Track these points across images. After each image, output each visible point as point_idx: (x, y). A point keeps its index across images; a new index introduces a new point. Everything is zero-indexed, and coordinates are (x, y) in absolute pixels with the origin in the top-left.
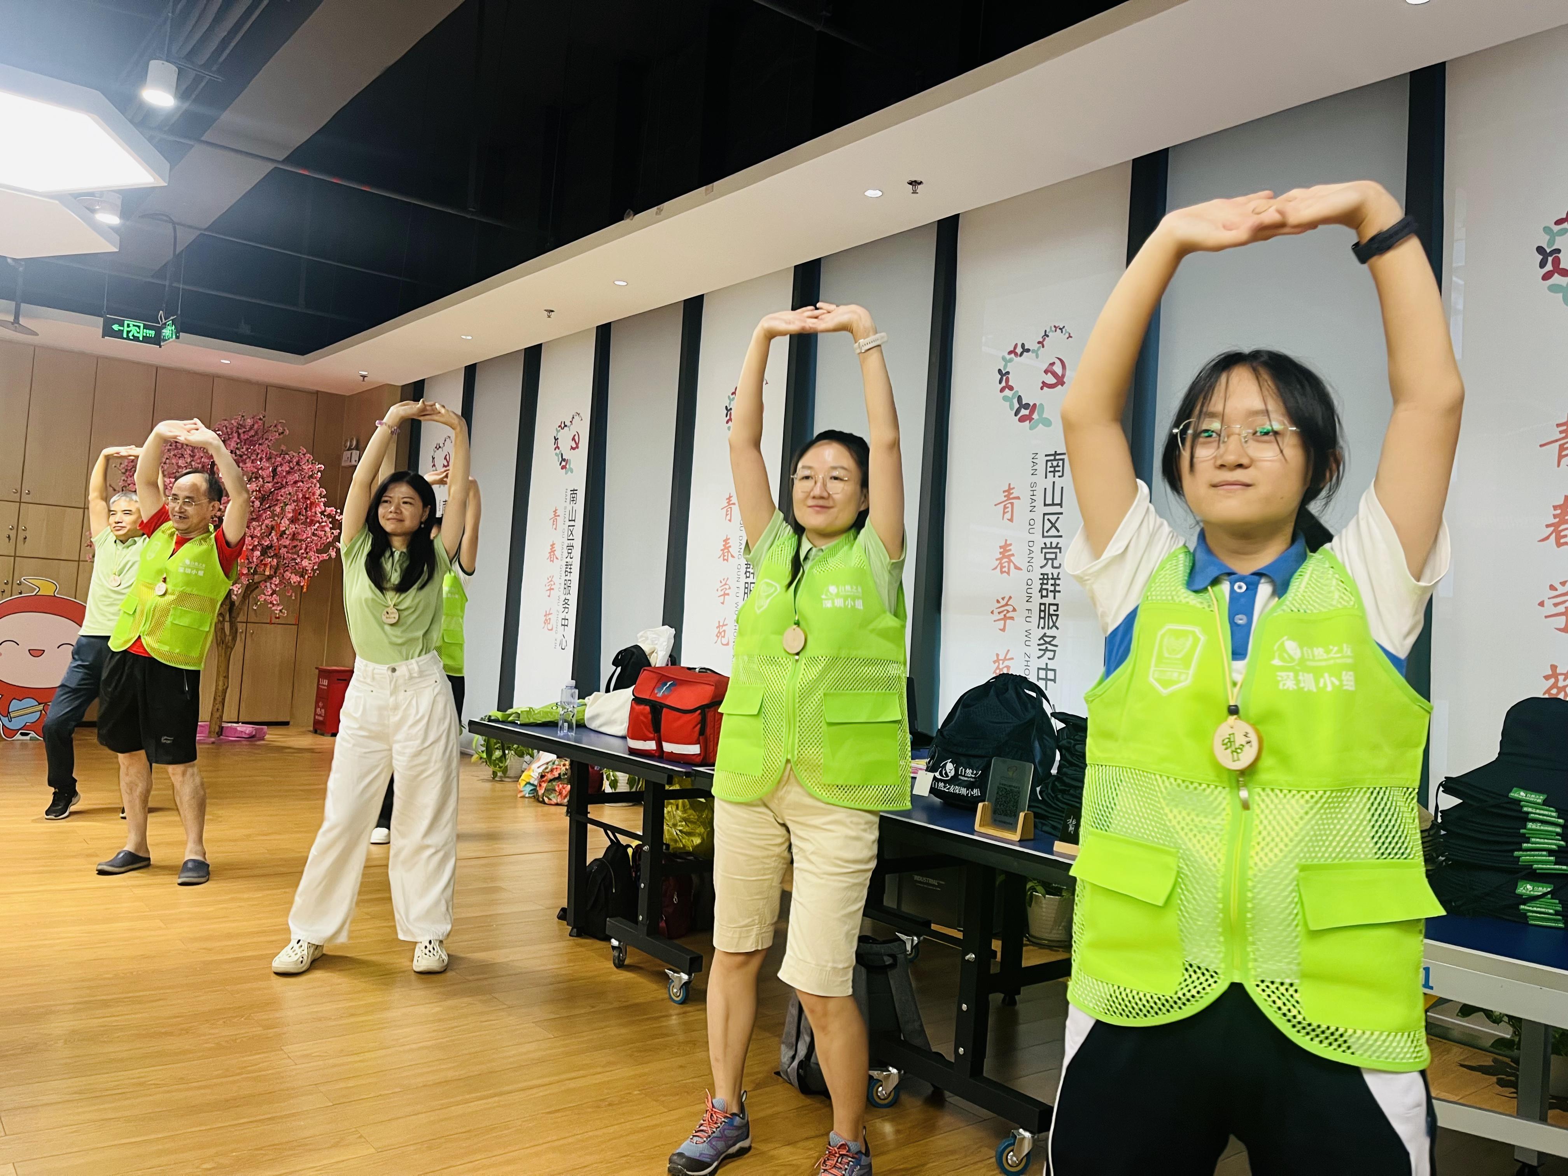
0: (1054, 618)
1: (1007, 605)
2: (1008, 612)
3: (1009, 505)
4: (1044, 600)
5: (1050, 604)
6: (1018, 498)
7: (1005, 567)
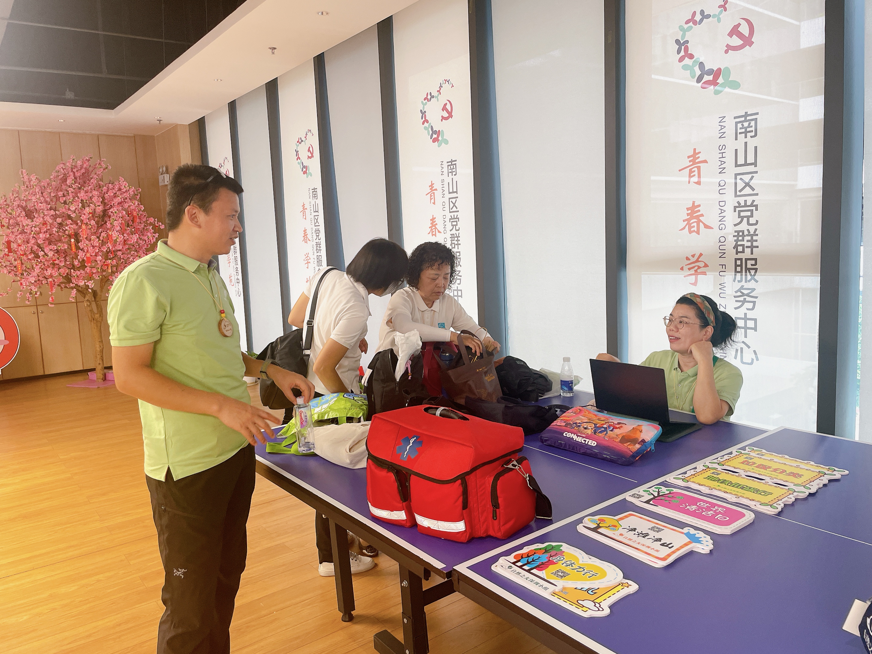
0: (753, 272)
1: (697, 261)
2: (699, 267)
3: (696, 169)
4: (740, 256)
5: (746, 260)
6: (705, 162)
7: (694, 227)
